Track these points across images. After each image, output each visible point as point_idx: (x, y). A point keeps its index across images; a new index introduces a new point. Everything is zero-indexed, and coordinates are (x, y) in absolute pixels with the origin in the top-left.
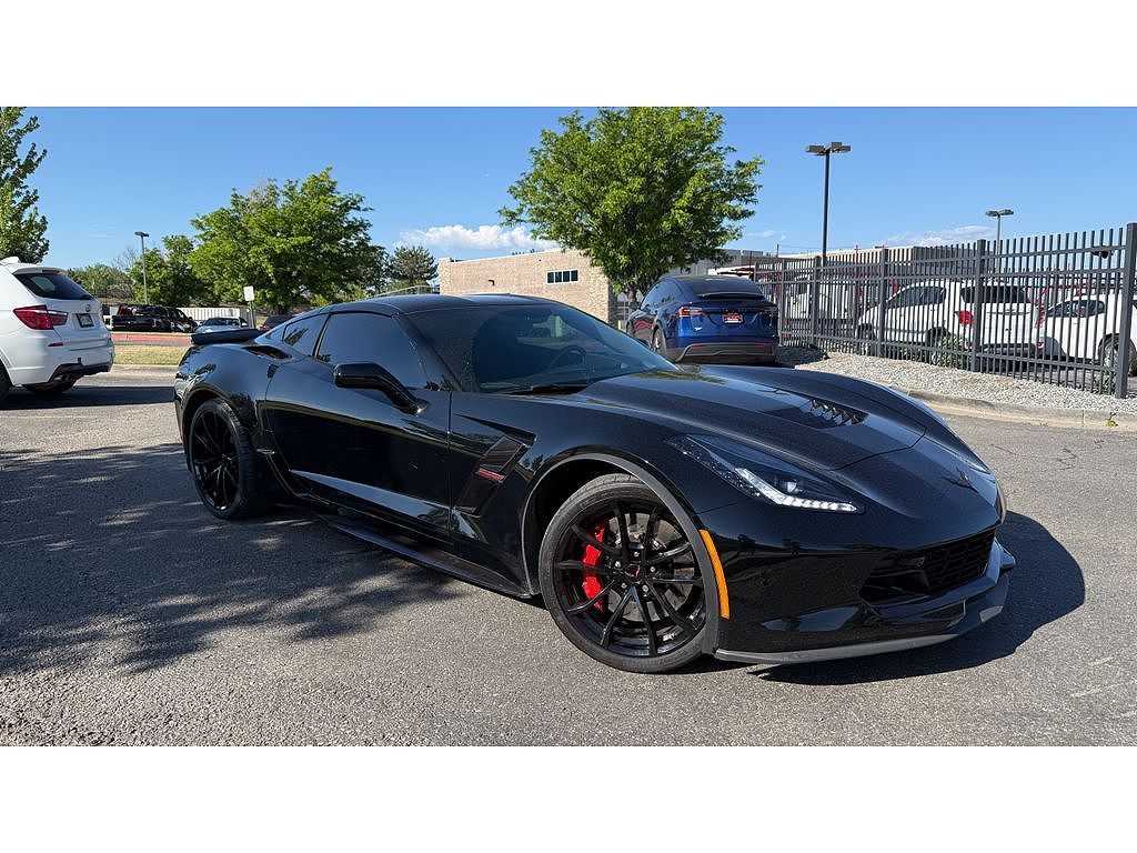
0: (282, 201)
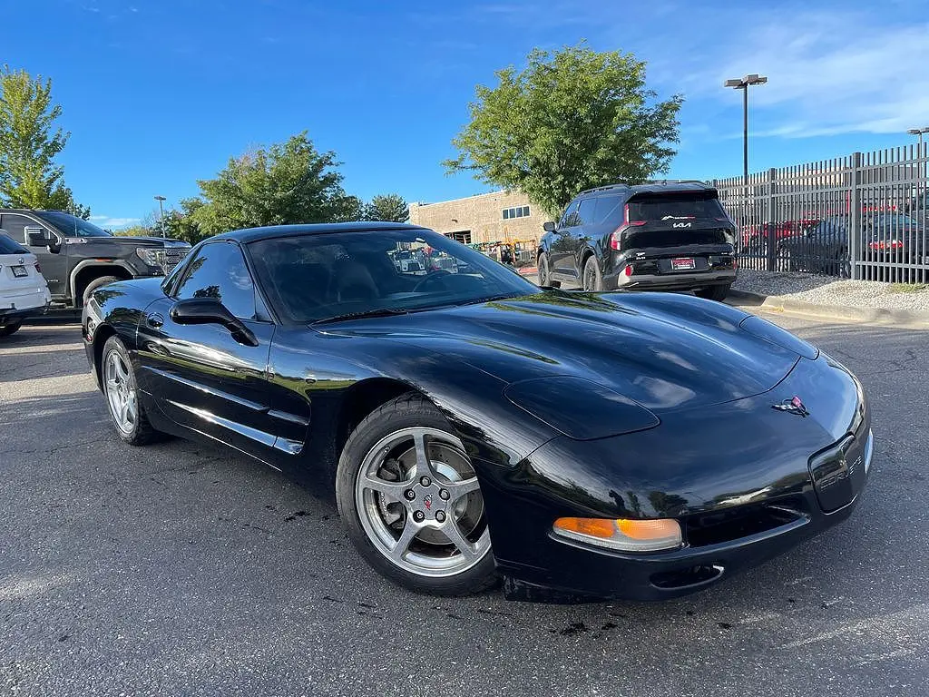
0: (270, 162)
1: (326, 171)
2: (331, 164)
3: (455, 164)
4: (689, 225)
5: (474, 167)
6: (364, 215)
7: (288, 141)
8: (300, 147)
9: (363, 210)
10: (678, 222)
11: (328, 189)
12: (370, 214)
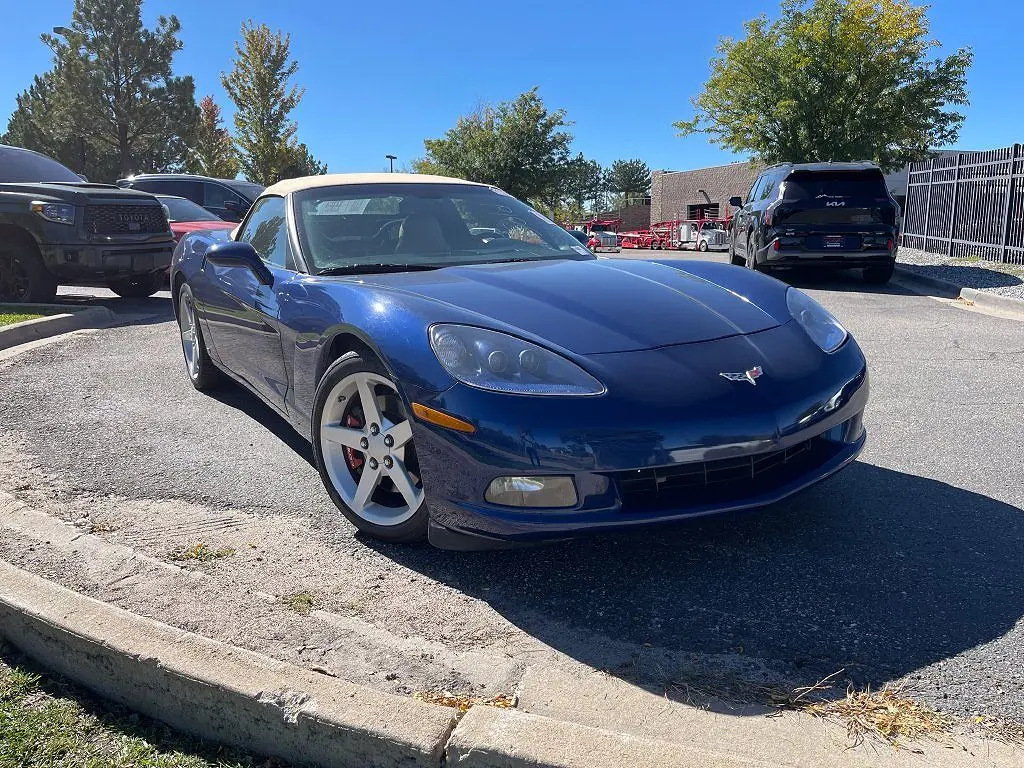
1: (555, 131)
2: (562, 123)
3: (689, 127)
4: (843, 203)
5: (709, 131)
6: (601, 182)
7: (515, 98)
8: (529, 106)
9: (601, 176)
10: (831, 201)
11: (555, 151)
12: (609, 180)
